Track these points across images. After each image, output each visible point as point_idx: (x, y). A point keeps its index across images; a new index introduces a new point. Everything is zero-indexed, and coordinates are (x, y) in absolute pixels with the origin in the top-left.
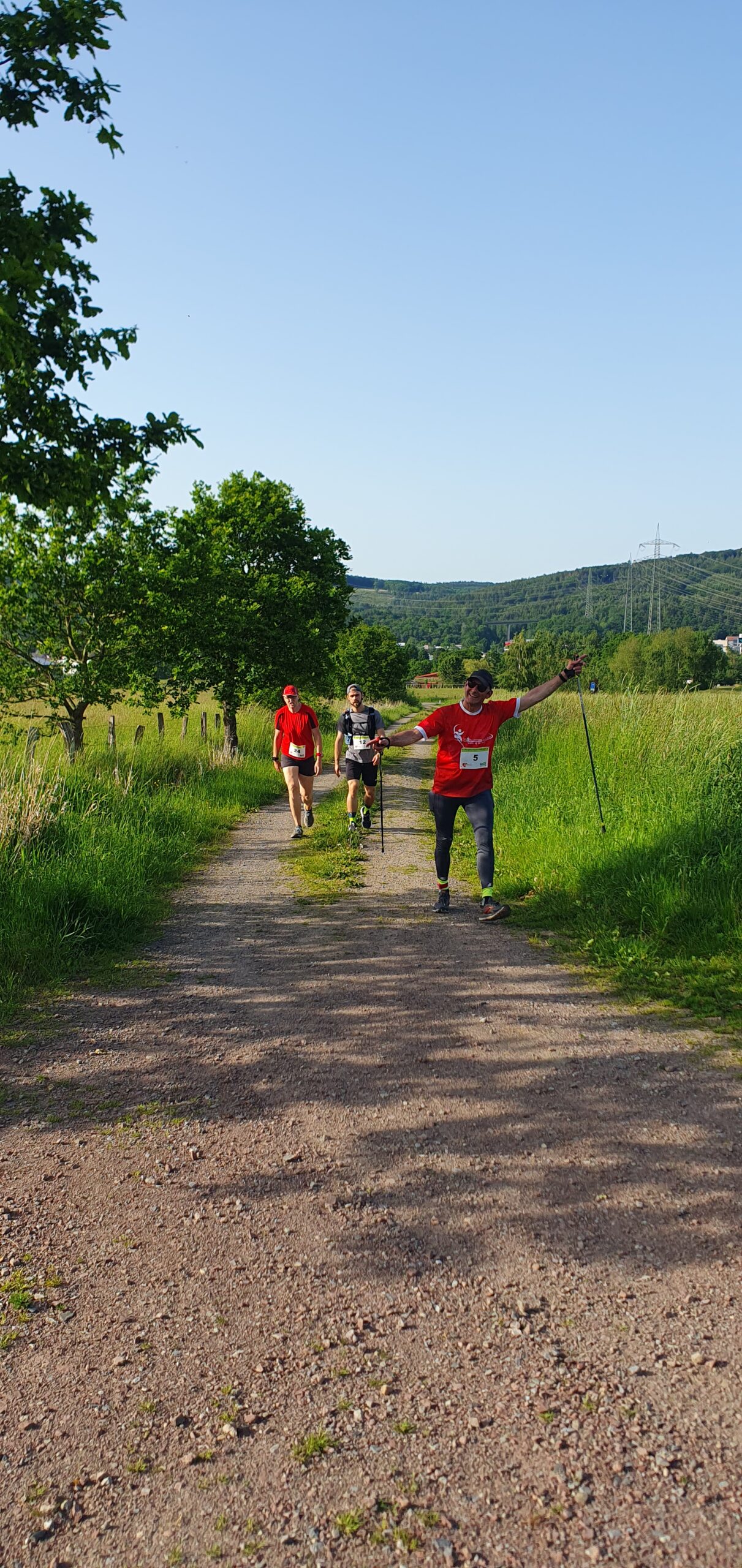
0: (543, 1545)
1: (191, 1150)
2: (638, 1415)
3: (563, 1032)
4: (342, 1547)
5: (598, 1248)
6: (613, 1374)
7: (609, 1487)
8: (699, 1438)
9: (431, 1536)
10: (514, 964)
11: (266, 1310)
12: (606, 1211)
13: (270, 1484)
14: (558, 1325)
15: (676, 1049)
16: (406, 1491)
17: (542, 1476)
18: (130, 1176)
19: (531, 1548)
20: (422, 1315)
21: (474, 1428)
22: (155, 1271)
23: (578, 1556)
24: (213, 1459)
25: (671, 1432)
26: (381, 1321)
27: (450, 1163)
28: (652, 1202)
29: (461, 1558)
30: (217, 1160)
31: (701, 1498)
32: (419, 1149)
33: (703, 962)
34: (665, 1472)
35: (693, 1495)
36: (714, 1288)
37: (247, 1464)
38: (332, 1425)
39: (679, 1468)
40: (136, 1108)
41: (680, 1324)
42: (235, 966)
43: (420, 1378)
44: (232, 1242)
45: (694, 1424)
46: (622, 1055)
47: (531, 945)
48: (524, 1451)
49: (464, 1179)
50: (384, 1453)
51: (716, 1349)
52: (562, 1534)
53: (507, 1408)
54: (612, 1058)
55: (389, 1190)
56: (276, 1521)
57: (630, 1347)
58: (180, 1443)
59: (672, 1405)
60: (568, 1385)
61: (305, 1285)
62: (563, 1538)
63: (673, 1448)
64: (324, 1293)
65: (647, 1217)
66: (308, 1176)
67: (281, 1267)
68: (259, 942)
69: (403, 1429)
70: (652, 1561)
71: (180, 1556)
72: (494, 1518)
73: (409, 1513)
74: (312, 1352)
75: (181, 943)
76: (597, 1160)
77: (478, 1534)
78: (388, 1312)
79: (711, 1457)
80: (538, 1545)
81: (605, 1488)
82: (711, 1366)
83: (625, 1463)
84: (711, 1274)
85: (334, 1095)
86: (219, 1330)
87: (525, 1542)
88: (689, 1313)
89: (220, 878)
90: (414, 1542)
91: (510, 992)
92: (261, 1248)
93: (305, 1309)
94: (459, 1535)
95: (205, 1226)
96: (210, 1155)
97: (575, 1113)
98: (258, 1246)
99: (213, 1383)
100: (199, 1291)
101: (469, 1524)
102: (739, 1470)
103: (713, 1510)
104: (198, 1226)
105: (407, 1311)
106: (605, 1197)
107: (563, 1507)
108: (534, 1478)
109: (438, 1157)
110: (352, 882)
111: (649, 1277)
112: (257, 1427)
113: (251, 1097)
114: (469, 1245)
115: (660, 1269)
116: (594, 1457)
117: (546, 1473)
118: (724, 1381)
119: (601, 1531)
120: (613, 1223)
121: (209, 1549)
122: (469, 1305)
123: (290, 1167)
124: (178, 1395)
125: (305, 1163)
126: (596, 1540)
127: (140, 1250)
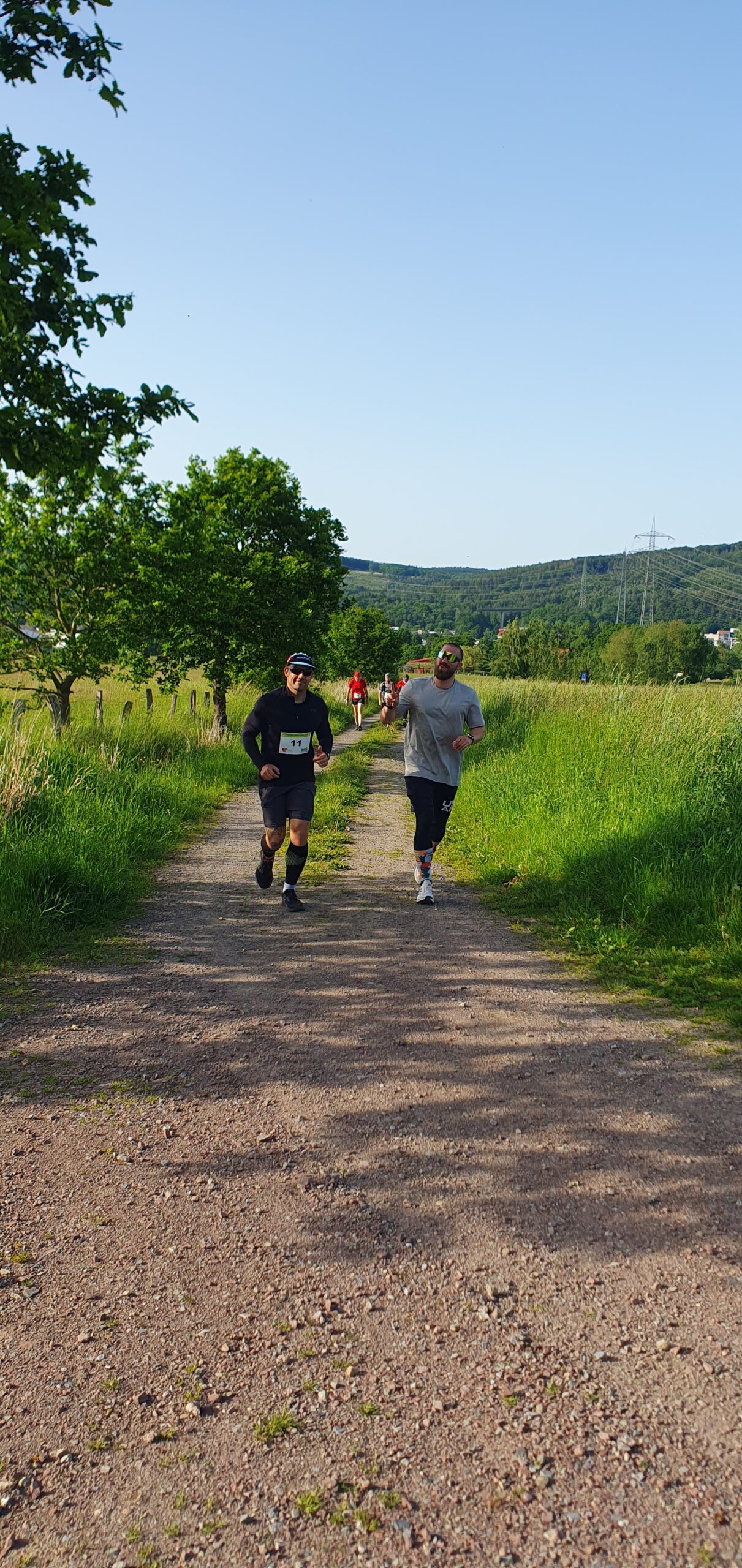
0: (502, 1528)
1: (164, 1128)
2: (601, 1400)
3: (542, 1018)
4: (301, 1527)
5: (568, 1234)
6: (578, 1359)
7: (570, 1471)
8: (661, 1423)
9: (390, 1518)
10: (496, 950)
11: (234, 1289)
12: (577, 1197)
13: (231, 1464)
14: (525, 1310)
15: (653, 1038)
16: (367, 1473)
17: (504, 1459)
18: (101, 1153)
19: (489, 1531)
21: (438, 1411)
22: (124, 1249)
23: (537, 1539)
24: (175, 1438)
25: (633, 1417)
26: (349, 1303)
27: (425, 1146)
28: (623, 1189)
29: (420, 1540)
30: (191, 1138)
31: (660, 1483)
32: (394, 1131)
33: (682, 953)
34: (626, 1457)
35: (652, 1480)
36: (682, 1275)
37: (209, 1443)
38: (296, 1405)
39: (640, 1453)
40: (110, 1085)
41: (647, 1311)
42: (216, 945)
43: (385, 1360)
44: (202, 1221)
45: (656, 1410)
46: (599, 1042)
47: (513, 932)
48: (487, 1434)
49: (437, 1163)
50: (347, 1434)
51: (681, 1337)
52: (522, 1517)
53: (472, 1391)
54: (589, 1045)
55: (362, 1172)
56: (236, 1500)
57: (597, 1333)
58: (143, 1421)
59: (636, 1390)
60: (533, 1369)
61: (274, 1265)
62: (522, 1521)
63: (634, 1434)
64: (292, 1273)
65: (618, 1204)
66: (281, 1156)
67: (250, 1247)
68: (241, 921)
69: (367, 1411)
70: (609, 1544)
71: (138, 1534)
72: (454, 1500)
73: (370, 1494)
74: (278, 1332)
75: (162, 921)
76: (570, 1147)
77: (438, 1516)
78: (356, 1295)
79: (672, 1442)
80: (497, 1527)
81: (566, 1471)
82: (675, 1352)
83: (586, 1447)
84: (679, 1262)
85: (311, 1076)
86: (186, 1309)
87: (484, 1524)
88: (656, 1300)
89: (205, 857)
90: (373, 1523)
91: (491, 978)
92: (232, 1228)
93: (273, 1289)
94: (419, 1516)
95: (176, 1205)
96: (183, 1134)
97: (550, 1099)
98: (228, 1225)
99: (178, 1361)
100: (167, 1269)
101: (429, 1506)
102: (700, 1456)
103: (672, 1495)
104: (168, 1204)
105: (375, 1293)
106: (577, 1183)
107: (524, 1490)
108: (495, 1461)
109: (412, 1140)
110: (337, 865)
111: (618, 1264)
112: (221, 1406)
113: (227, 1076)
114: (440, 1228)
115: (629, 1256)
116: (556, 1441)
117: (508, 1456)
118: (688, 1367)
119: (560, 1515)
120: (584, 1210)
121: (167, 1528)
122: (437, 1288)
123: (263, 1148)
124: (143, 1373)
125: (278, 1144)
126: (555, 1523)
127: (109, 1227)
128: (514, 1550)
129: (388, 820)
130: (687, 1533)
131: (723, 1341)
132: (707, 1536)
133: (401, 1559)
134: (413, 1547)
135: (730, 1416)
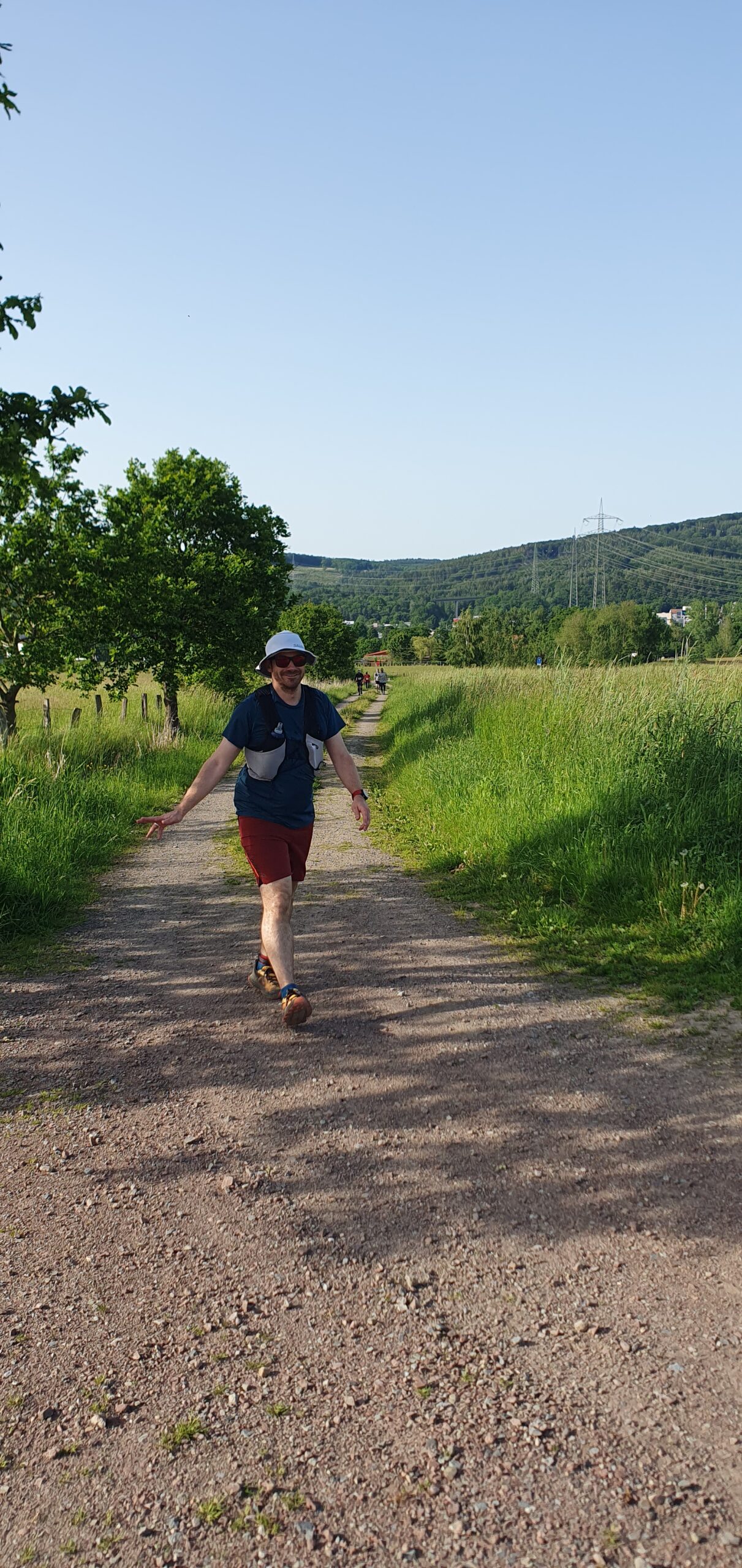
0: (407, 1522)
1: (91, 1136)
2: (515, 1386)
4: (201, 1535)
5: (493, 1219)
6: (495, 1345)
7: (479, 1460)
8: (574, 1405)
9: (294, 1520)
10: (438, 937)
11: (151, 1295)
12: (505, 1182)
13: (134, 1475)
14: (445, 1299)
15: (589, 1016)
16: (273, 1475)
17: (414, 1452)
18: (24, 1164)
19: (394, 1527)
20: (309, 1294)
21: (349, 1407)
22: (40, 1261)
23: (442, 1532)
24: (78, 1452)
25: (547, 1401)
26: (267, 1302)
27: (354, 1139)
29: (322, 1541)
30: (117, 1144)
31: (570, 1466)
32: (323, 1126)
33: (622, 930)
34: (537, 1441)
35: (563, 1463)
36: (605, 1254)
37: (113, 1456)
38: (206, 1410)
39: (552, 1437)
40: (39, 1095)
41: (567, 1293)
42: (157, 948)
43: (299, 1359)
44: (123, 1227)
45: (571, 1392)
46: (535, 1025)
47: (456, 918)
48: (398, 1428)
49: (366, 1155)
50: (254, 1437)
51: (600, 1317)
52: (427, 1510)
53: (385, 1385)
54: (524, 1027)
56: (136, 1512)
57: (515, 1318)
58: (46, 1437)
59: (551, 1374)
60: (448, 1359)
61: (193, 1268)
62: (427, 1515)
63: (547, 1418)
64: (211, 1275)
65: (545, 1186)
66: (208, 1158)
67: (170, 1251)
68: (184, 923)
69: (277, 1411)
70: (515, 1532)
71: (33, 1554)
72: (360, 1497)
73: (275, 1496)
74: (192, 1337)
75: (103, 927)
76: (500, 1131)
77: (343, 1515)
78: (274, 1293)
79: (584, 1424)
80: (402, 1523)
81: (475, 1461)
82: (593, 1333)
83: (498, 1434)
84: (603, 1241)
85: (243, 1074)
86: (99, 1318)
87: (389, 1520)
88: (577, 1281)
89: (151, 860)
90: (275, 1527)
91: (431, 966)
92: (152, 1233)
93: (189, 1293)
94: (323, 1516)
95: (97, 1213)
96: (110, 1140)
97: (483, 1083)
98: (149, 1231)
99: (86, 1373)
100: (83, 1278)
101: (334, 1505)
102: (612, 1436)
103: (581, 1477)
104: (89, 1213)
105: (294, 1291)
106: (505, 1167)
107: (431, 1482)
108: (405, 1455)
109: (342, 1133)
111: (540, 1246)
112: (128, 1417)
113: (158, 1080)
114: (364, 1221)
115: (552, 1237)
116: (468, 1430)
117: (417, 1448)
118: (605, 1347)
119: (467, 1506)
120: (510, 1194)
121: (63, 1546)
122: (357, 1282)
123: (190, 1150)
124: (50, 1387)
125: (206, 1145)
126: (461, 1515)
127: (26, 1240)
128: (418, 1545)
129: (338, 814)
130: (593, 1516)
131: (642, 1318)
132: (615, 1517)
133: (302, 1562)
134: (315, 1548)
135: (645, 1393)
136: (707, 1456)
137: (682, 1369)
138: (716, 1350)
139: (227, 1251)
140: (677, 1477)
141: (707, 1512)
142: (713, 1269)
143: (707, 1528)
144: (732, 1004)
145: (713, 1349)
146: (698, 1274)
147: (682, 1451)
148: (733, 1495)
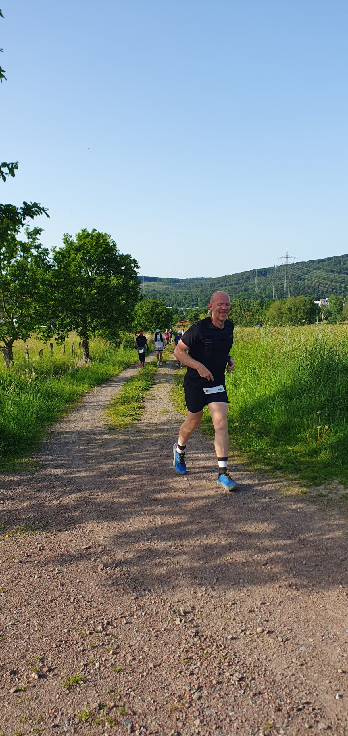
0: (175, 720)
1: (39, 546)
2: (228, 658)
4: (80, 727)
5: (223, 582)
6: (220, 640)
7: (209, 692)
8: (255, 666)
9: (123, 720)
10: (205, 453)
11: (62, 618)
12: (229, 565)
13: (50, 700)
14: (198, 619)
15: (273, 488)
16: (114, 699)
17: (180, 688)
18: (7, 559)
19: (169, 722)
20: (135, 617)
21: (151, 668)
22: (12, 603)
23: (190, 724)
24: (25, 690)
25: (242, 665)
26: (116, 621)
27: (160, 545)
28: (251, 559)
29: (135, 729)
30: (50, 550)
31: (251, 694)
32: (147, 540)
33: (291, 448)
34: (237, 683)
35: (248, 692)
36: (273, 598)
37: (41, 691)
38: (85, 670)
39: (244, 681)
40: (16, 527)
41: (255, 615)
42: (74, 459)
43: (129, 646)
44: (51, 588)
45: (254, 660)
48: (173, 677)
49: (165, 553)
50: (107, 682)
51: (269, 626)
52: (184, 714)
53: (168, 658)
55: (130, 560)
56: (50, 717)
57: (230, 627)
58: (11, 683)
59: (245, 652)
60: (198, 646)
61: (82, 606)
62: (184, 717)
63: (242, 672)
64: (91, 609)
65: (248, 566)
66: (92, 555)
68: (87, 448)
69: (117, 670)
70: (224, 724)
72: (154, 709)
73: (114, 709)
74: (80, 637)
75: (50, 450)
76: (227, 541)
77: (145, 717)
78: (119, 617)
79: (259, 675)
80: (172, 720)
81: (208, 692)
82: (266, 633)
83: (219, 680)
84: (273, 592)
85: (111, 517)
86: (38, 629)
87: (166, 719)
89: (73, 419)
90: (114, 723)
91: (201, 466)
92: (64, 590)
93: (80, 617)
94: (136, 718)
95: (40, 581)
96: (47, 548)
97: (221, 520)
98: (63, 589)
99: (31, 654)
100: (32, 611)
101: (141, 713)
102: (271, 680)
103: (256, 699)
104: (36, 581)
105: (128, 616)
106: (229, 558)
107: (186, 702)
108: (175, 690)
109: (155, 544)
110: (135, 418)
111: (244, 594)
112: (49, 674)
113: (71, 520)
114: (163, 584)
115: (250, 590)
116: (205, 678)
117: (181, 686)
118: (271, 640)
119: (203, 712)
120: (231, 570)
121: (16, 732)
122: (158, 611)
123: (84, 552)
124: (14, 660)
125: (92, 550)
126: (200, 716)
127: (6, 594)
128: (179, 730)
129: (161, 396)
130: (261, 716)
131: (289, 627)
132: (271, 717)
134: (131, 732)
135: (288, 660)
136: (315, 689)
137: (306, 650)
138: (322, 640)
139: (99, 598)
140: (301, 698)
141: (314, 714)
142: (323, 604)
143: (313, 721)
144: (339, 482)
145: (321, 640)
146: (316, 606)
147: (304, 687)
148: (326, 706)
